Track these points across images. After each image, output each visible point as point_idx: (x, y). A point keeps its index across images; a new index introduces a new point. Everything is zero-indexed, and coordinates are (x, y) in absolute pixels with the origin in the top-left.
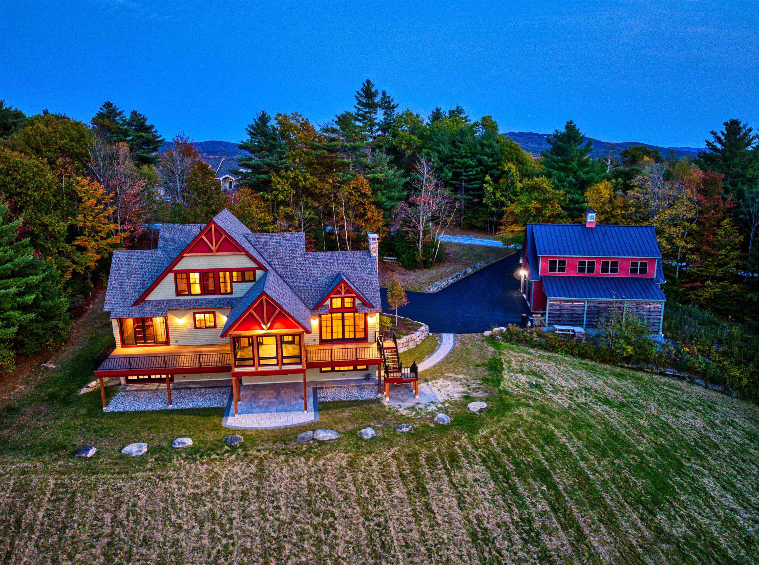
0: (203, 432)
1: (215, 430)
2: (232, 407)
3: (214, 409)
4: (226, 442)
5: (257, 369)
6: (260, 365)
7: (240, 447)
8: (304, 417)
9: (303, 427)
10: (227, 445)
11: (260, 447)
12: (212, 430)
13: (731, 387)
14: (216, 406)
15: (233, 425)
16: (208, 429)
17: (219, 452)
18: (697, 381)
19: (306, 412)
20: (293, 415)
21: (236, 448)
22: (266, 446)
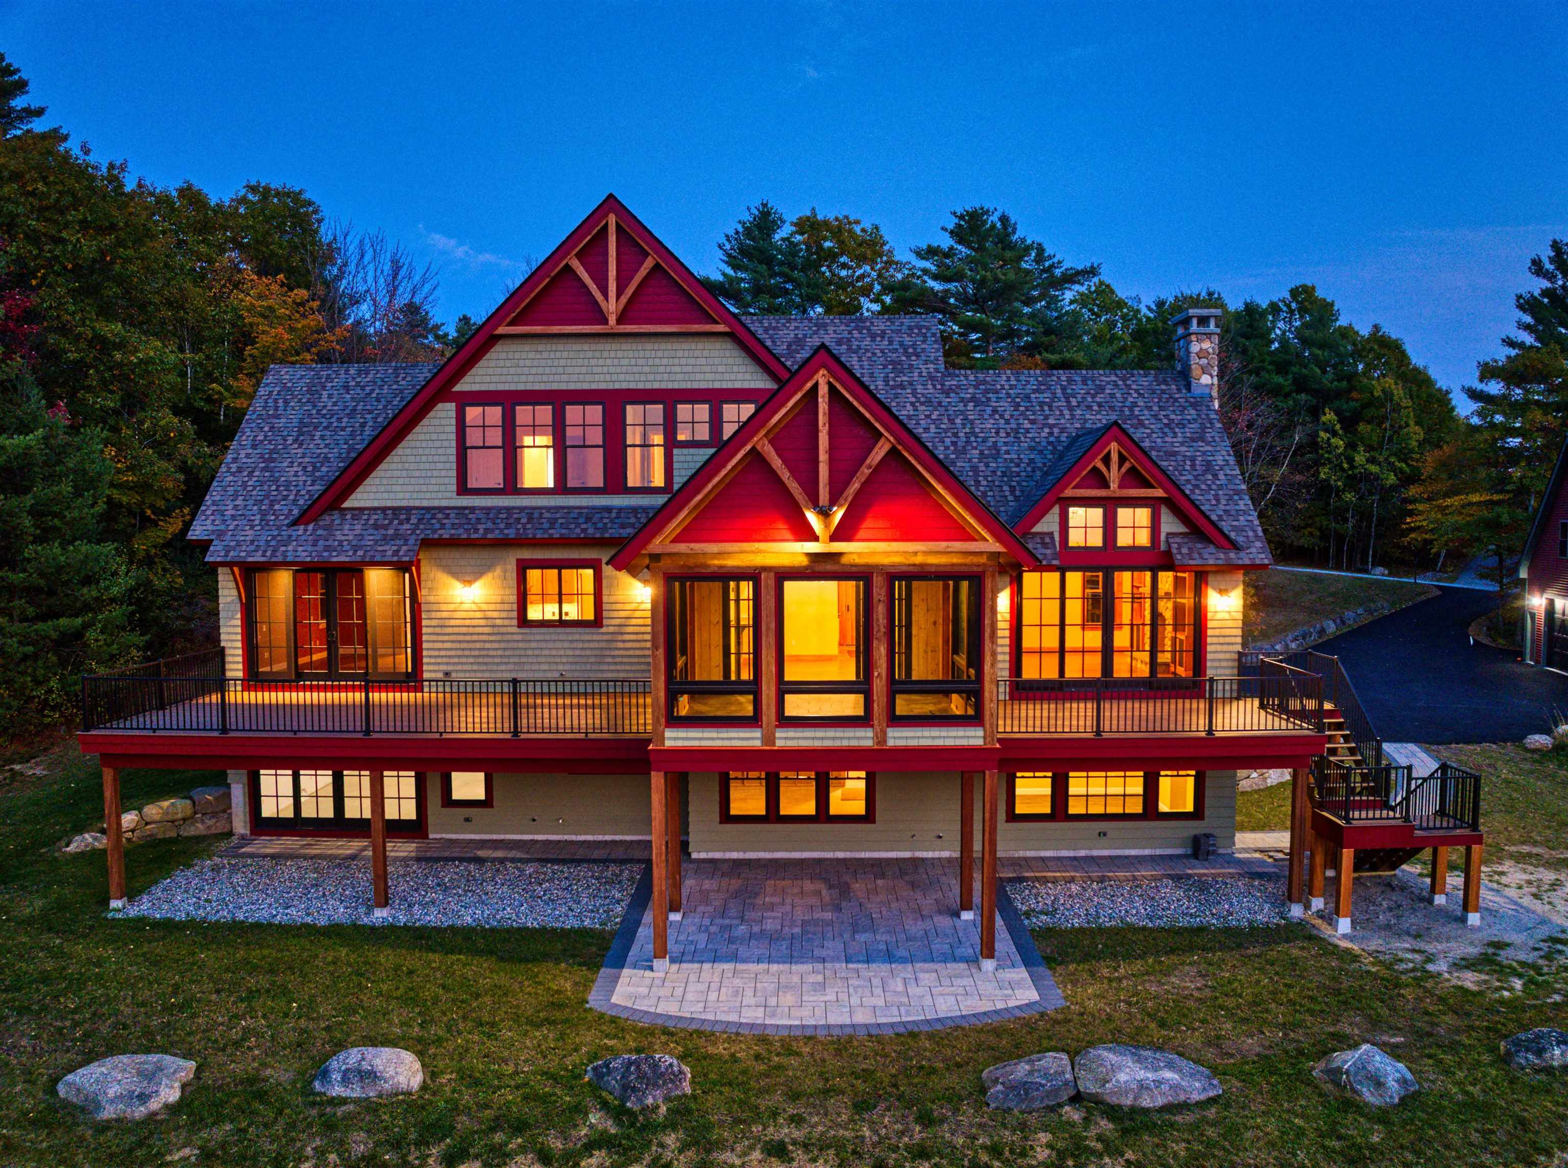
0: (490, 1028)
1: (552, 1022)
2: (644, 932)
3: (564, 934)
4: (595, 1087)
5: (769, 739)
6: (786, 722)
7: (670, 1125)
8: (988, 988)
9: (997, 1032)
10: (605, 1105)
11: (785, 1132)
12: (538, 1026)
14: (571, 923)
15: (642, 1006)
16: (516, 1018)
17: (556, 1144)
19: (988, 965)
20: (927, 978)
21: (651, 1127)
22: (817, 1125)
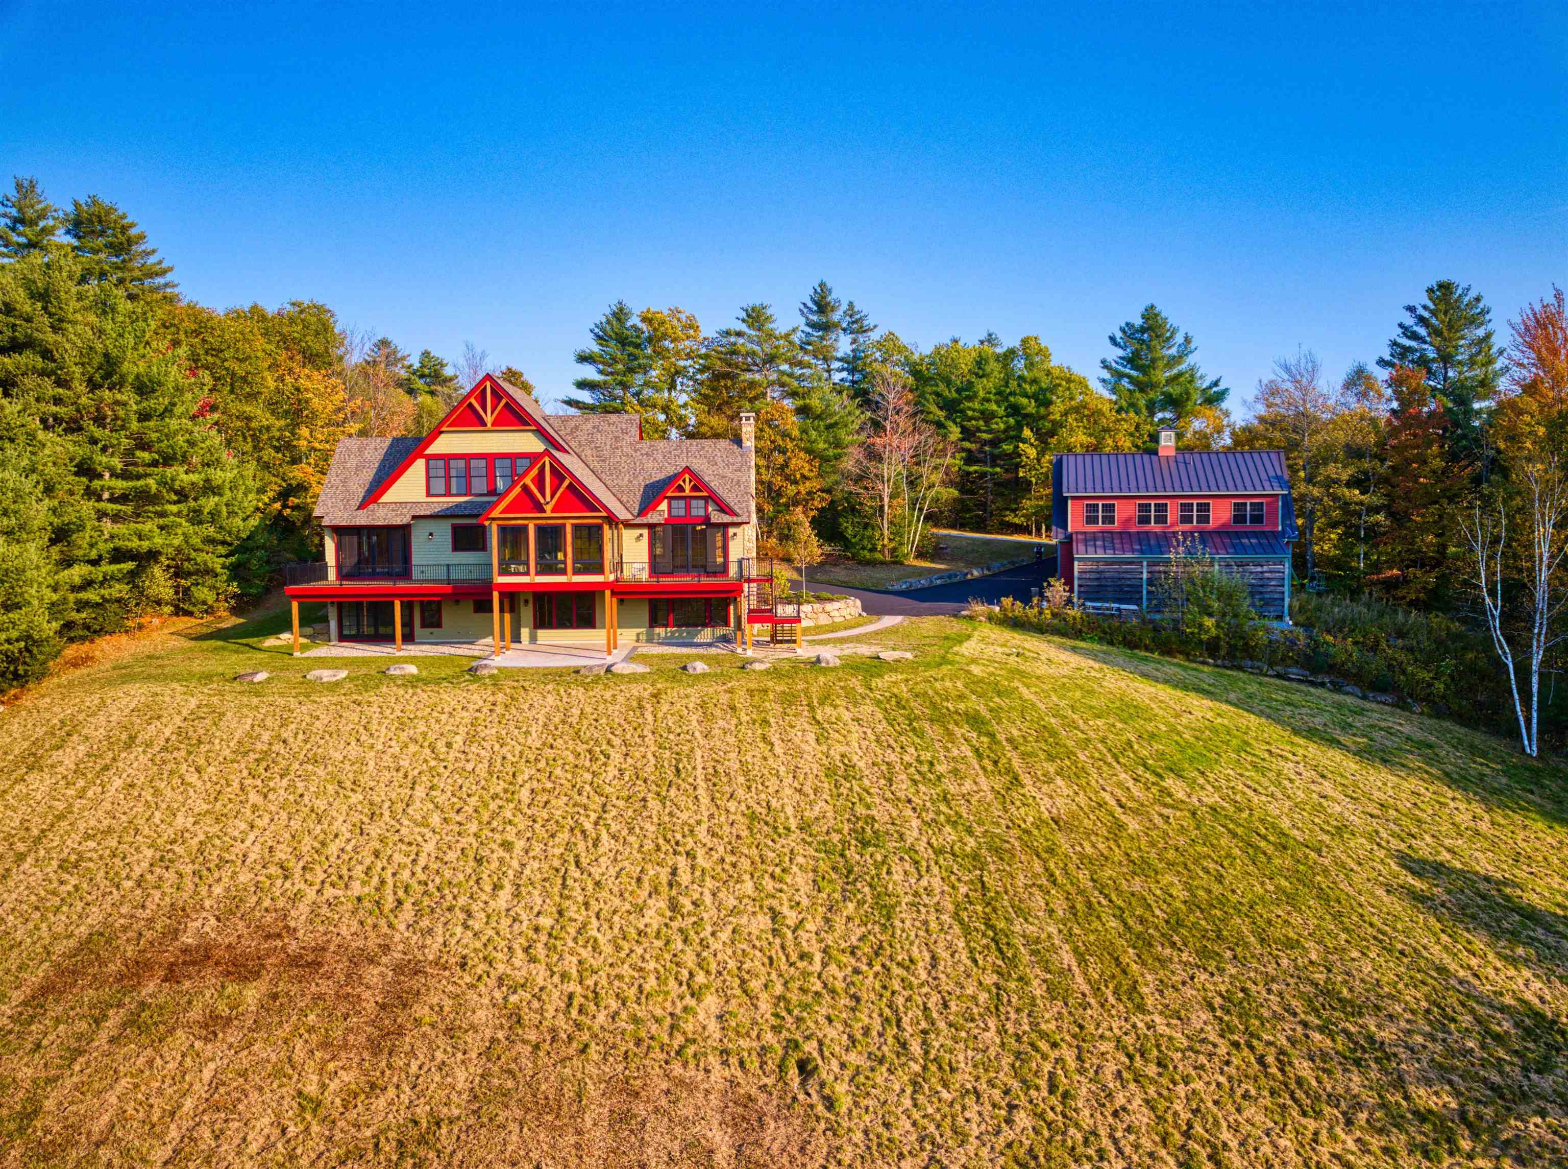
5: (533, 579)
6: (538, 574)
13: (1411, 696)
18: (1348, 689)
